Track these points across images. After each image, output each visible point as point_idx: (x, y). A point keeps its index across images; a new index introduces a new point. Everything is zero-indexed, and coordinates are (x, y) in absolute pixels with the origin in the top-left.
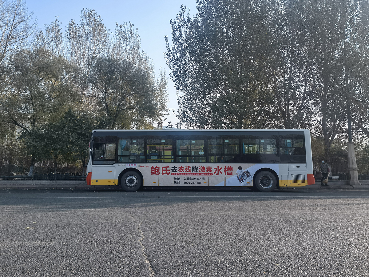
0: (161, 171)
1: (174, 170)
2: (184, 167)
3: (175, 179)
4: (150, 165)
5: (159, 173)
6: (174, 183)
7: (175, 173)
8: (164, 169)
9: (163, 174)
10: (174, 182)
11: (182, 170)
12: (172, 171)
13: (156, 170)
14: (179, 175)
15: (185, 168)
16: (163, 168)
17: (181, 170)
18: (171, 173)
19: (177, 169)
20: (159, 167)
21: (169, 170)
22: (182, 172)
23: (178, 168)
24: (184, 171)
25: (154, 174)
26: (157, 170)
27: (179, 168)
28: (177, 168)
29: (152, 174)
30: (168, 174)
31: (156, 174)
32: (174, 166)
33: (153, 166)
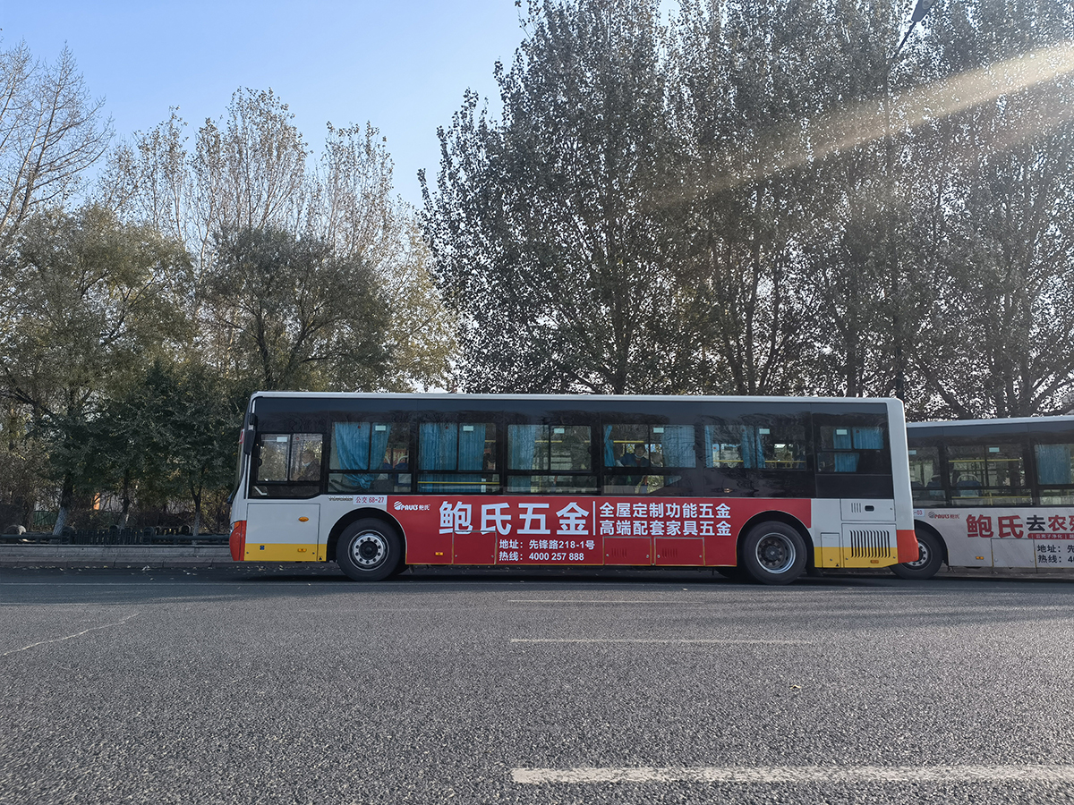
0: (995, 529)
1: (1036, 526)
2: (1064, 519)
3: (1042, 548)
4: (963, 514)
5: (992, 533)
6: (1038, 560)
7: (1041, 534)
8: (1006, 522)
9: (1002, 535)
10: (1037, 557)
11: (1061, 525)
12: (1030, 529)
13: (980, 526)
14: (1051, 538)
15: (1068, 520)
16: (1000, 519)
17: (1057, 526)
18: (1026, 533)
19: (1044, 523)
20: (989, 518)
21: (1021, 526)
22: (1061, 531)
23: (1046, 520)
24: (1065, 529)
25: (977, 535)
26: (985, 526)
27: (1050, 519)
28: (1043, 519)
29: (969, 536)
30: (1019, 536)
31: (982, 536)
32: (1035, 516)
33: (970, 516)
